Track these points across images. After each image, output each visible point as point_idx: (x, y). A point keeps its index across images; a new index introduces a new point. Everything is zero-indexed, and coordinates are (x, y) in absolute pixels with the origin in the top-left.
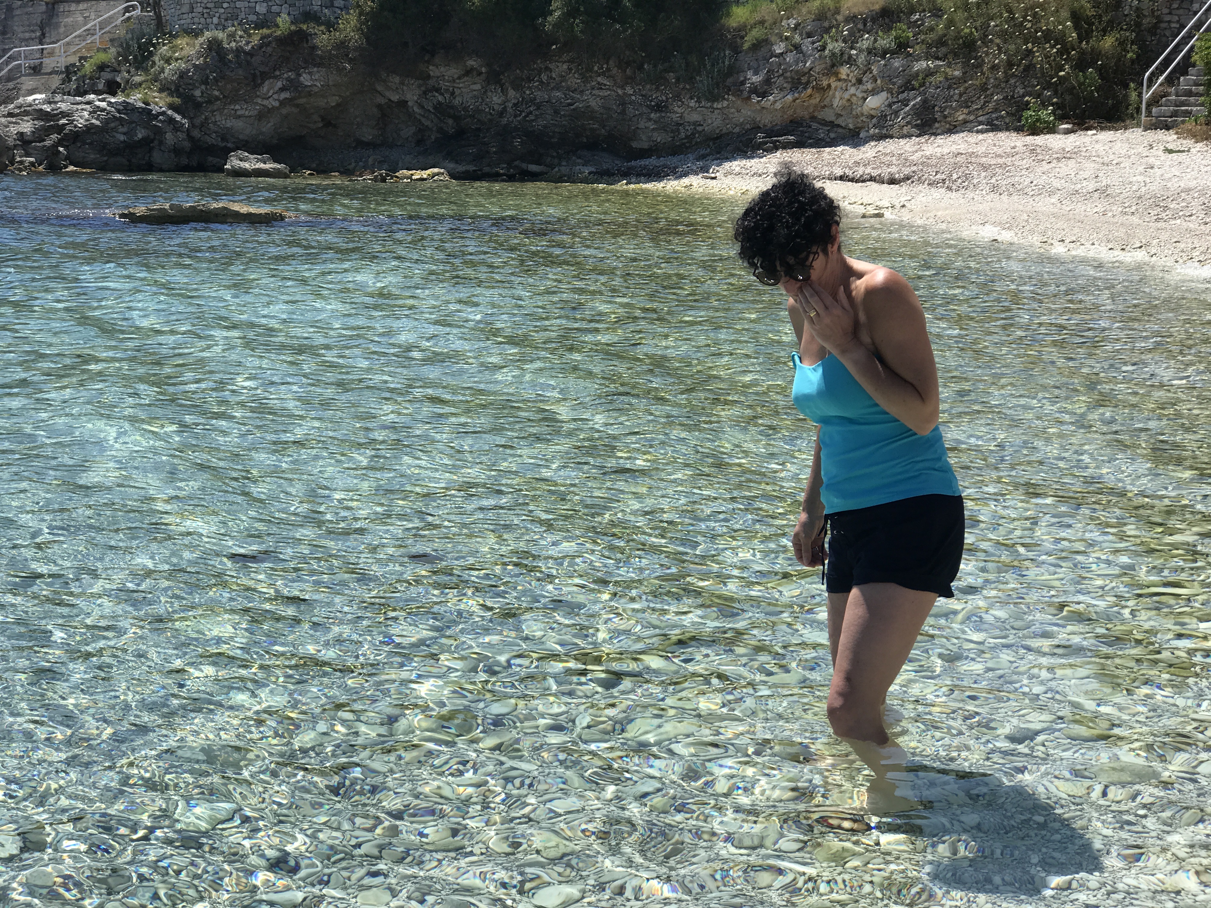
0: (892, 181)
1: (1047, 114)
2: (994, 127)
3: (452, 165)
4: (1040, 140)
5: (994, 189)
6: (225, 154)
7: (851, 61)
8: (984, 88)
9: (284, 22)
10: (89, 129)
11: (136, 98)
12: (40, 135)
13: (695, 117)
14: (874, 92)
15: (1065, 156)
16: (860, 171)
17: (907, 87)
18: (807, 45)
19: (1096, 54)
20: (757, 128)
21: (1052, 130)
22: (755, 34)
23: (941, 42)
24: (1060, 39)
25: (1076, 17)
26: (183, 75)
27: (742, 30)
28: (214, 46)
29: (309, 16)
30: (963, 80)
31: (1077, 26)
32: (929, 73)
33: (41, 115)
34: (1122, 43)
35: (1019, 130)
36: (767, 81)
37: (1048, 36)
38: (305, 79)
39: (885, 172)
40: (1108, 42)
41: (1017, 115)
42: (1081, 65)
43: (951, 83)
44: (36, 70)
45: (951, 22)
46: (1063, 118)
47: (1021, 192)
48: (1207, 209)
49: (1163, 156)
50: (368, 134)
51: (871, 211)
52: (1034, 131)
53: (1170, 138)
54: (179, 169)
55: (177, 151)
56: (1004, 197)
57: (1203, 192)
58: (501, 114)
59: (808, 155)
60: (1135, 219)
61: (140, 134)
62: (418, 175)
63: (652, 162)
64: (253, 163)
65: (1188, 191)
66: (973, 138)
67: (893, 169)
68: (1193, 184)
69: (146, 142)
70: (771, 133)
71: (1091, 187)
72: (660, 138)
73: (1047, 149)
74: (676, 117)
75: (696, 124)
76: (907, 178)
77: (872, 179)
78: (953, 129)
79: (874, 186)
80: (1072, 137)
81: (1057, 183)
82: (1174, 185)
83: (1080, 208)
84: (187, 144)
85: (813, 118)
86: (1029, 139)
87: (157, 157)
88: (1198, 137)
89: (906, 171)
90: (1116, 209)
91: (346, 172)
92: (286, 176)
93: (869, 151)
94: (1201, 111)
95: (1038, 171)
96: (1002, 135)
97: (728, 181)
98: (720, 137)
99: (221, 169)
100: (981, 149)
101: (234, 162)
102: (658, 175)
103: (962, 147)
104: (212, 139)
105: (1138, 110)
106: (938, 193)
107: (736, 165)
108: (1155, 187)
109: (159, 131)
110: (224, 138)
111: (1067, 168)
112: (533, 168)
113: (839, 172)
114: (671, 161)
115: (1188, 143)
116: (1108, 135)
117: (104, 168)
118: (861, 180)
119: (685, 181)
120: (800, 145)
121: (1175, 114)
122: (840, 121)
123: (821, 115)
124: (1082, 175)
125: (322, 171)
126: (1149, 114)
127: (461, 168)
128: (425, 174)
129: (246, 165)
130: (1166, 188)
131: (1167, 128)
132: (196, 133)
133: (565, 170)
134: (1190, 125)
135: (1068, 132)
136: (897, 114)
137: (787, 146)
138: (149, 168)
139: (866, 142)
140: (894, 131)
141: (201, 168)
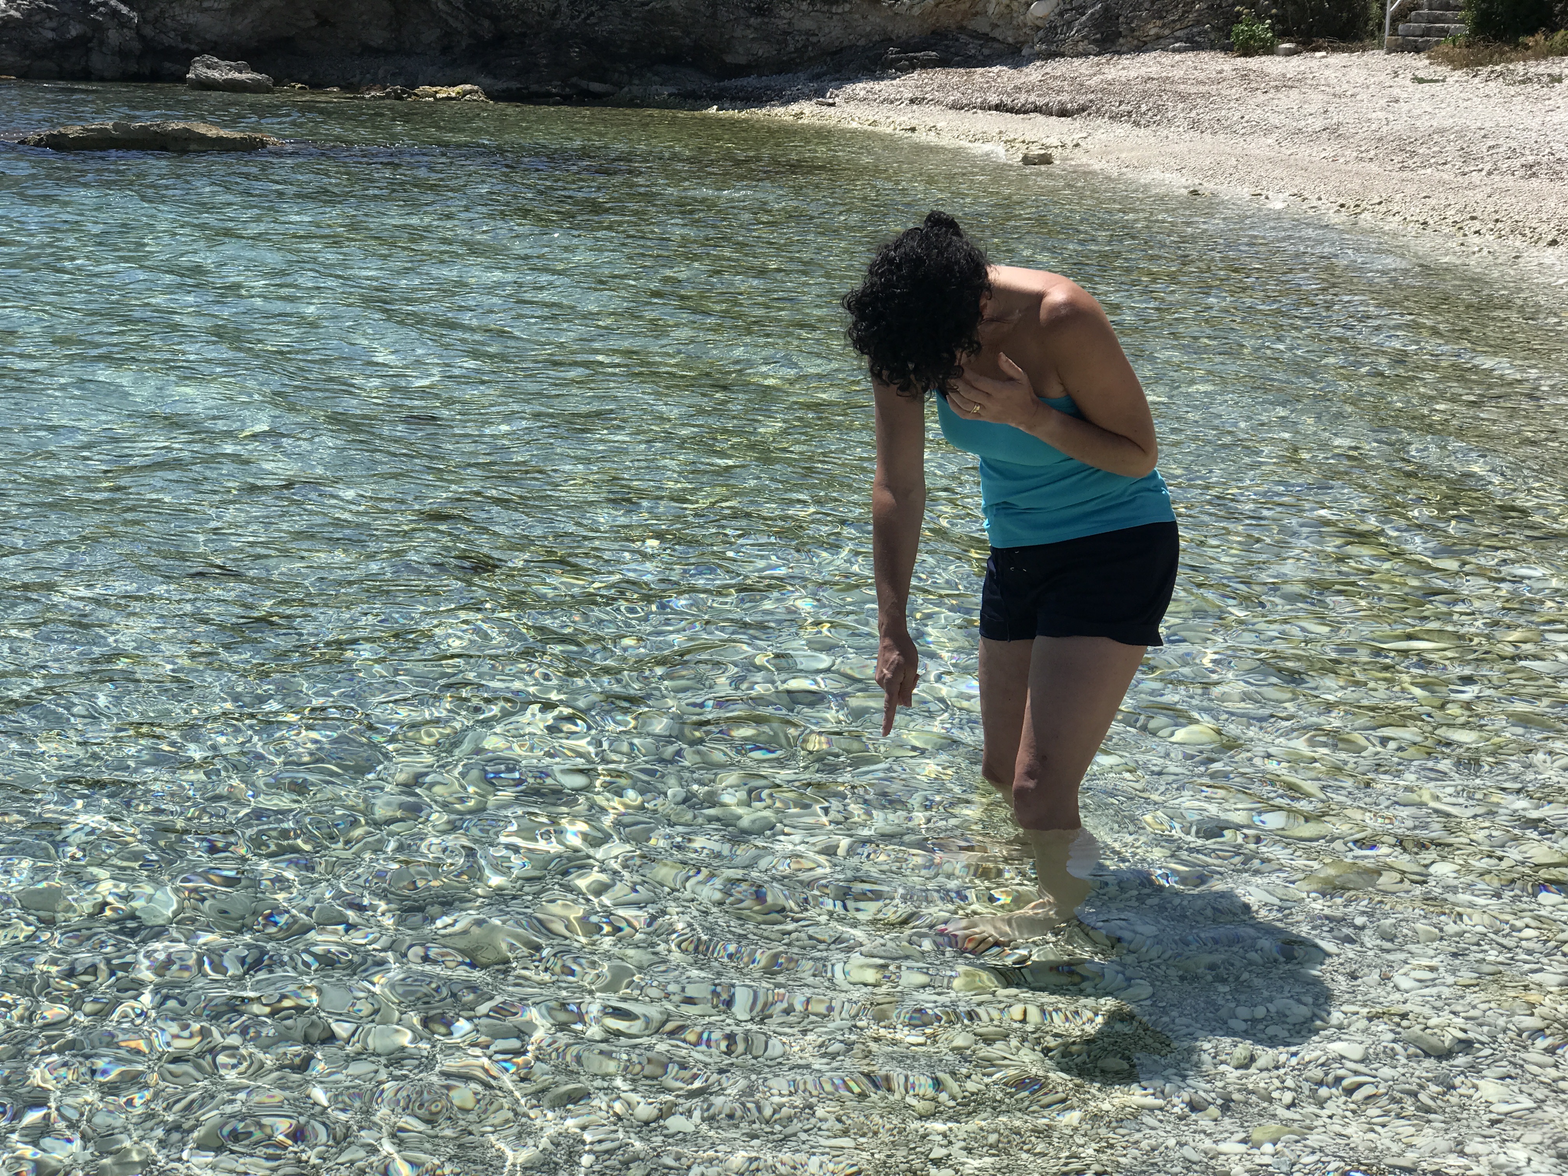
0: (1063, 113)
1: (1263, 29)
2: (1195, 45)
3: (488, 81)
4: (1254, 63)
5: (1195, 125)
6: (187, 59)
10: (7, 22)
13: (808, 24)
15: (1286, 84)
16: (1022, 99)
20: (888, 41)
21: (1269, 50)
35: (1227, 49)
39: (1054, 100)
41: (1224, 30)
46: (1284, 35)
47: (1231, 130)
48: (1467, 156)
49: (1412, 87)
50: (378, 37)
51: (1035, 151)
52: (1247, 51)
53: (1420, 63)
54: (126, 78)
55: (123, 53)
56: (1207, 136)
57: (1461, 134)
58: (554, 14)
59: (954, 76)
60: (1374, 167)
61: (74, 31)
62: (443, 92)
63: (751, 82)
64: (224, 71)
65: (1442, 131)
66: (1169, 59)
67: (1065, 97)
68: (1449, 123)
69: (82, 42)
70: (906, 47)
71: (1319, 124)
72: (762, 50)
73: (1263, 75)
74: (782, 24)
75: (809, 33)
76: (1082, 109)
77: (1037, 109)
78: (1141, 47)
79: (1040, 118)
80: (1295, 60)
81: (1275, 120)
82: (1423, 124)
83: (1304, 152)
84: (136, 45)
85: (962, 29)
86: (1241, 62)
87: (97, 61)
88: (1456, 63)
89: (1082, 100)
90: (1351, 154)
91: (348, 87)
92: (269, 90)
93: (1033, 73)
94: (1460, 29)
95: (1252, 102)
96: (1205, 56)
97: (850, 108)
98: (840, 51)
99: (182, 79)
100: (1178, 73)
101: (199, 70)
102: (758, 99)
103: (1154, 70)
104: (170, 39)
105: (1380, 26)
106: (1122, 129)
107: (860, 88)
108: (1400, 127)
109: (97, 27)
110: (185, 38)
111: (1288, 99)
112: (596, 87)
113: (994, 99)
114: (776, 81)
115: (1443, 70)
116: (1338, 59)
117: (25, 75)
118: (1022, 110)
119: (795, 108)
120: (944, 63)
121: (1427, 33)
122: (996, 34)
123: (972, 25)
124: (1308, 109)
125: (316, 85)
126: (1394, 31)
127: (501, 85)
128: (453, 92)
129: (216, 74)
130: (1414, 128)
131: (1417, 50)
132: (148, 31)
133: (637, 90)
134: (1446, 47)
135: (1289, 53)
136: (1069, 24)
137: (926, 65)
138: (87, 76)
139: (1029, 61)
140: (1067, 48)
141: (154, 77)
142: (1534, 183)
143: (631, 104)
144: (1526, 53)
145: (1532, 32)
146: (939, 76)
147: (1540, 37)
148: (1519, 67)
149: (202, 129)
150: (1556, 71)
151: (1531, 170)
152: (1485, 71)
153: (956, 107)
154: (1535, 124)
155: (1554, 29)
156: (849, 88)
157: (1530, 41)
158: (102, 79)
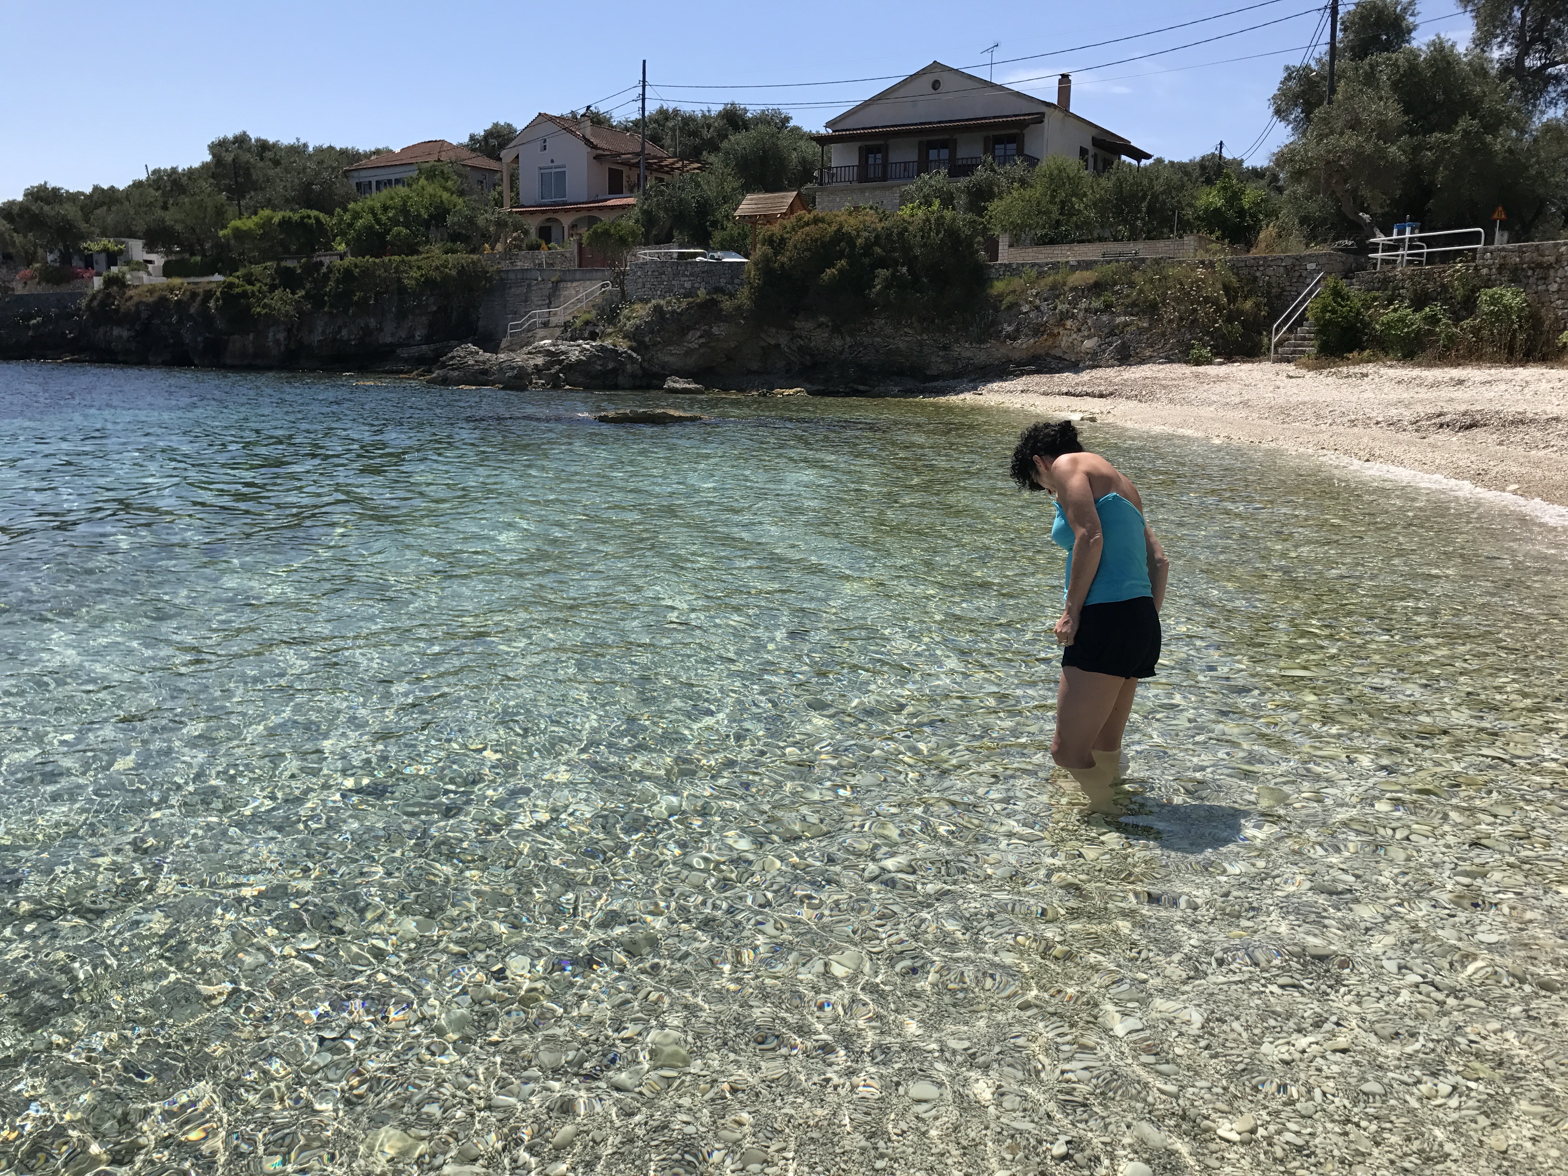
0: (1101, 396)
1: (1206, 352)
2: (1170, 361)
3: (809, 386)
4: (1201, 369)
5: (1171, 401)
6: (664, 378)
7: (1073, 317)
8: (1163, 334)
9: (702, 293)
10: (579, 362)
11: (608, 343)
12: (548, 366)
13: (968, 354)
14: (1089, 337)
15: (1218, 380)
16: (1080, 389)
17: (1112, 333)
18: (1044, 307)
19: (1240, 312)
20: (1010, 362)
21: (1210, 363)
22: (1010, 299)
23: (1134, 304)
24: (1216, 302)
25: (1226, 288)
26: (638, 327)
27: (1001, 297)
28: (658, 309)
29: (718, 290)
30: (1149, 329)
31: (1227, 294)
32: (1126, 324)
33: (548, 353)
34: (1257, 305)
35: (1187, 362)
36: (1017, 330)
37: (1207, 300)
38: (715, 330)
39: (1097, 389)
40: (1248, 305)
41: (1186, 353)
42: (1229, 320)
43: (1141, 331)
44: (546, 325)
45: (1141, 291)
46: (1217, 355)
47: (1190, 403)
48: (1318, 416)
49: (1286, 380)
50: (755, 366)
51: (1087, 415)
52: (1198, 363)
53: (1291, 368)
54: (635, 388)
55: (633, 376)
56: (1178, 407)
57: (1314, 405)
58: (841, 353)
59: (1044, 378)
60: (1268, 422)
61: (611, 366)
62: (787, 392)
63: (939, 384)
64: (681, 384)
65: (1304, 403)
66: (1156, 367)
67: (1102, 388)
68: (1307, 399)
69: (614, 370)
70: (1019, 364)
71: (1238, 400)
72: (944, 367)
73: (1206, 375)
74: (956, 354)
75: (969, 358)
76: (1111, 394)
77: (1087, 394)
78: (1142, 362)
79: (1089, 399)
80: (1224, 367)
81: (1214, 398)
82: (1294, 400)
83: (1230, 414)
84: (640, 372)
85: (1048, 354)
86: (1194, 368)
87: (621, 380)
88: (1310, 368)
89: (1111, 389)
90: (1255, 415)
91: (741, 390)
92: (702, 393)
93: (1085, 376)
94: (1311, 349)
95: (1201, 389)
96: (1175, 366)
97: (990, 396)
98: (985, 367)
99: (661, 388)
100: (1161, 375)
101: (669, 384)
102: (943, 392)
103: (1149, 374)
104: (656, 369)
105: (1269, 349)
106: (1133, 404)
107: (995, 385)
108: (1281, 401)
109: (622, 364)
110: (663, 368)
111: (1221, 387)
112: (861, 388)
113: (1065, 390)
114: (952, 383)
115: (1303, 372)
116: (1248, 366)
117: (588, 388)
118: (1080, 395)
119: (962, 396)
120: (1038, 372)
121: (1294, 352)
122: (1066, 357)
123: (1053, 352)
124: (1231, 392)
125: (726, 389)
126: (1276, 352)
127: (815, 388)
128: (791, 392)
129: (677, 385)
130: (1289, 402)
131: (1289, 361)
132: (645, 365)
133: (882, 389)
134: (1304, 360)
135: (1221, 364)
136: (1104, 351)
137: (1030, 373)
138: (616, 387)
139: (1083, 370)
140: (1102, 363)
141: (648, 387)
142: (1356, 430)
143: (880, 395)
144: (1347, 362)
145: (1351, 351)
146: (1036, 378)
147: (1355, 353)
148: (1345, 369)
149: (672, 412)
150: (1365, 371)
151: (1353, 423)
152: (1325, 372)
153: (1045, 394)
154: (1354, 399)
155: (1363, 349)
156: (989, 386)
157: (1350, 356)
158: (623, 389)
